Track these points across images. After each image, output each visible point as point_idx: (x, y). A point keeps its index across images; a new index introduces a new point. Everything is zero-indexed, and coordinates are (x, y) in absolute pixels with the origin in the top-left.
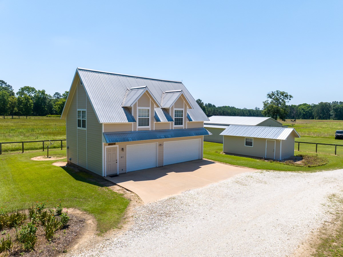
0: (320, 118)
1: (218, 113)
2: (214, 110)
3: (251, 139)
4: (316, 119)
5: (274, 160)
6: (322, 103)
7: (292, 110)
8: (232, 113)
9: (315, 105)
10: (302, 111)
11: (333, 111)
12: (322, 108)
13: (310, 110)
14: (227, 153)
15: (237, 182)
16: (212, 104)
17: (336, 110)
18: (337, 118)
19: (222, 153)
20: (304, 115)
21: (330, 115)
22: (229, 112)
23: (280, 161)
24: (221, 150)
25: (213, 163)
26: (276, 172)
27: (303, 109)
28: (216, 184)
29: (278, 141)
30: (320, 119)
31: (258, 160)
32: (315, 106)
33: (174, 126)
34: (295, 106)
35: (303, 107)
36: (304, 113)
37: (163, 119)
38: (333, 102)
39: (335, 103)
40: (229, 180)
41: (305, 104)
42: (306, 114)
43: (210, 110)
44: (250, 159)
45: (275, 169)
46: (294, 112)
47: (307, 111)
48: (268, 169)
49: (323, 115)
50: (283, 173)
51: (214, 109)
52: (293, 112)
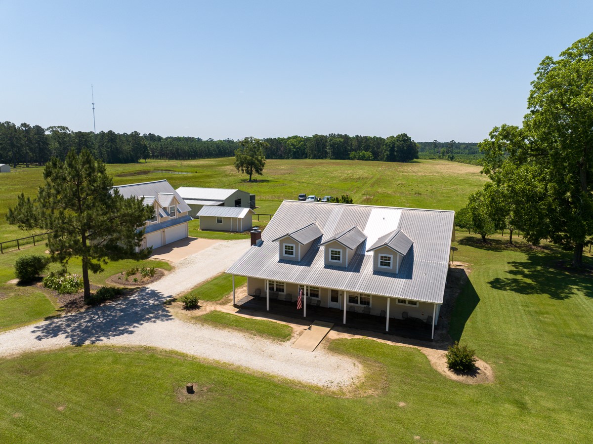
0: (315, 157)
1: (168, 152)
2: (161, 148)
3: (221, 218)
4: (309, 159)
5: (237, 232)
6: (316, 135)
7: (279, 146)
8: (191, 151)
9: (309, 137)
10: (292, 147)
11: (329, 147)
12: (317, 143)
13: (302, 145)
14: (203, 230)
15: (214, 248)
16: (156, 135)
17: (333, 146)
18: (334, 157)
19: (199, 230)
20: (295, 153)
21: (327, 153)
22: (186, 150)
23: (241, 232)
24: (197, 226)
25: (197, 239)
26: (236, 240)
27: (293, 145)
28: (203, 251)
29: (239, 219)
30: (314, 159)
31: (226, 233)
32: (308, 139)
33: (170, 218)
34: (283, 139)
35: (293, 141)
36: (295, 150)
37: (164, 215)
38: (330, 135)
39: (333, 136)
40: (210, 248)
41: (295, 137)
42: (298, 152)
43: (155, 147)
44: (221, 233)
45: (236, 239)
46: (282, 149)
47: (298, 148)
48: (231, 239)
49: (318, 153)
50: (240, 240)
51: (161, 145)
52: (280, 149)
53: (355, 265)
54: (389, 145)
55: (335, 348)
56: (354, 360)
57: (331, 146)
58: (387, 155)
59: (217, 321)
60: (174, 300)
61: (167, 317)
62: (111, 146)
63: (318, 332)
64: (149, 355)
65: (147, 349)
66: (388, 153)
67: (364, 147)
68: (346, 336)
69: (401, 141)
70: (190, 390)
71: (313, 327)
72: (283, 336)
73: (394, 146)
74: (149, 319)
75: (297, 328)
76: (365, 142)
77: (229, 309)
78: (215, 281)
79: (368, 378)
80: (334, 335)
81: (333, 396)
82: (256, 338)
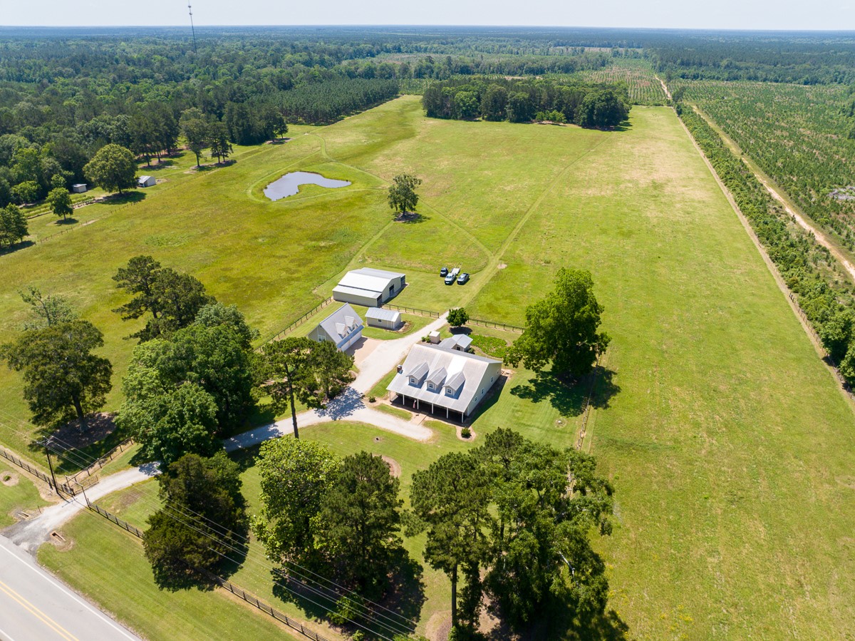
3: (381, 320)
4: (483, 119)
5: (391, 329)
7: (445, 101)
10: (461, 104)
11: (509, 106)
12: (494, 98)
14: (369, 325)
15: (378, 351)
17: (514, 104)
18: (516, 119)
20: (464, 112)
21: (506, 113)
23: (394, 330)
25: (367, 339)
26: (391, 341)
29: (392, 322)
31: (384, 330)
33: (352, 331)
35: (463, 95)
36: (464, 108)
37: (349, 331)
40: (376, 351)
42: (469, 110)
44: (381, 330)
46: (449, 106)
47: (469, 105)
48: (388, 339)
49: (495, 114)
50: (393, 341)
52: (446, 105)
53: (438, 391)
54: (588, 106)
55: (426, 424)
56: (431, 430)
57: (511, 104)
58: (584, 119)
59: (382, 409)
60: (364, 396)
61: (363, 406)
62: (243, 125)
63: (422, 416)
64: (360, 425)
65: (360, 422)
66: (586, 116)
67: (556, 105)
68: (432, 419)
69: (603, 101)
70: (377, 439)
71: (420, 414)
72: (408, 418)
73: (593, 108)
74: (356, 407)
75: (414, 414)
76: (558, 97)
77: (388, 403)
78: (381, 383)
79: (433, 437)
80: (428, 418)
81: (420, 443)
82: (399, 419)
